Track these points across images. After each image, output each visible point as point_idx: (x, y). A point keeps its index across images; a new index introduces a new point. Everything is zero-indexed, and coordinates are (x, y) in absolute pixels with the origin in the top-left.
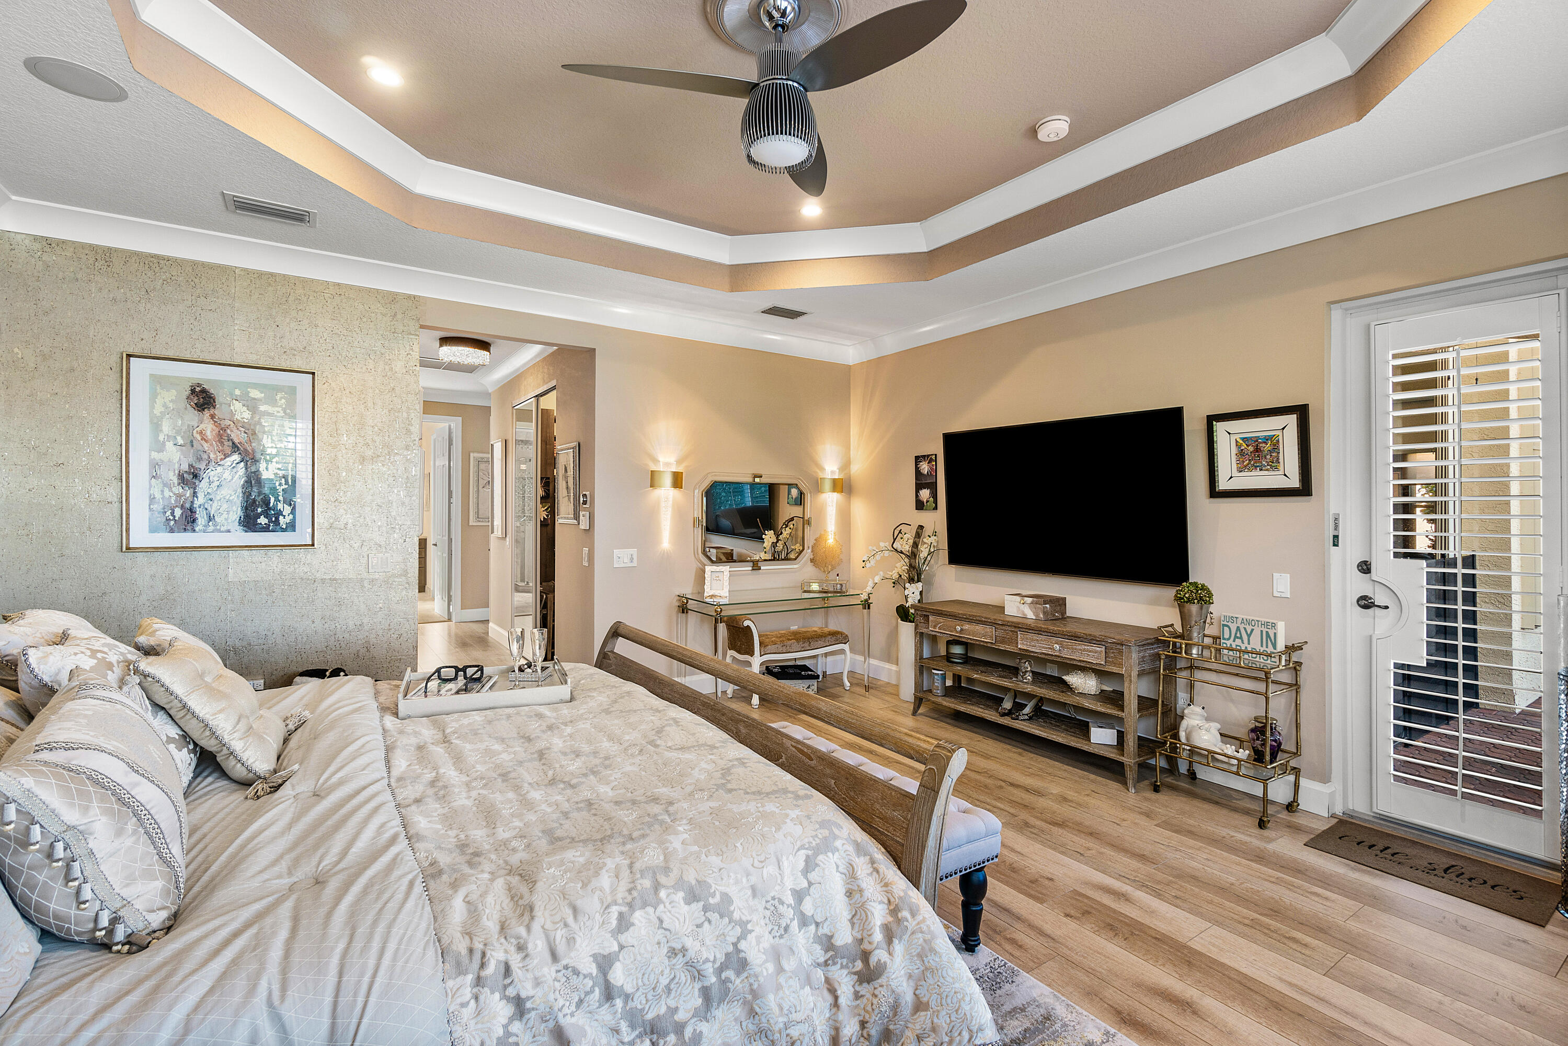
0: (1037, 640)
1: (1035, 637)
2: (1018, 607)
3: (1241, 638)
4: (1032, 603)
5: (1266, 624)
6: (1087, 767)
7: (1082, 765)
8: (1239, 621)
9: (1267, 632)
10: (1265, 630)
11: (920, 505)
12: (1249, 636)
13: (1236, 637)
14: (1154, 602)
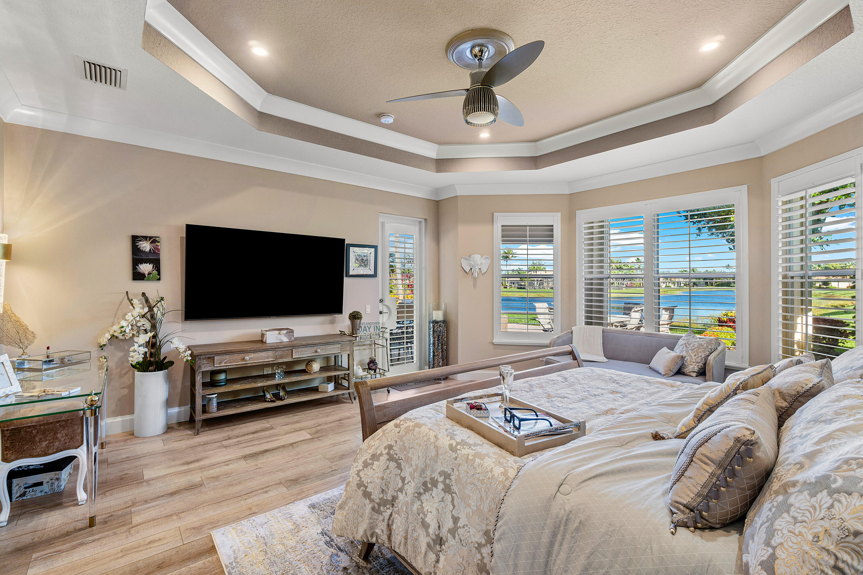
0: (305, 351)
1: (304, 349)
2: (277, 337)
3: (366, 330)
4: (287, 333)
5: (376, 323)
6: (317, 407)
7: (314, 407)
8: (365, 324)
9: (376, 326)
10: (375, 325)
11: (138, 276)
12: (369, 329)
13: (364, 330)
14: (323, 323)
